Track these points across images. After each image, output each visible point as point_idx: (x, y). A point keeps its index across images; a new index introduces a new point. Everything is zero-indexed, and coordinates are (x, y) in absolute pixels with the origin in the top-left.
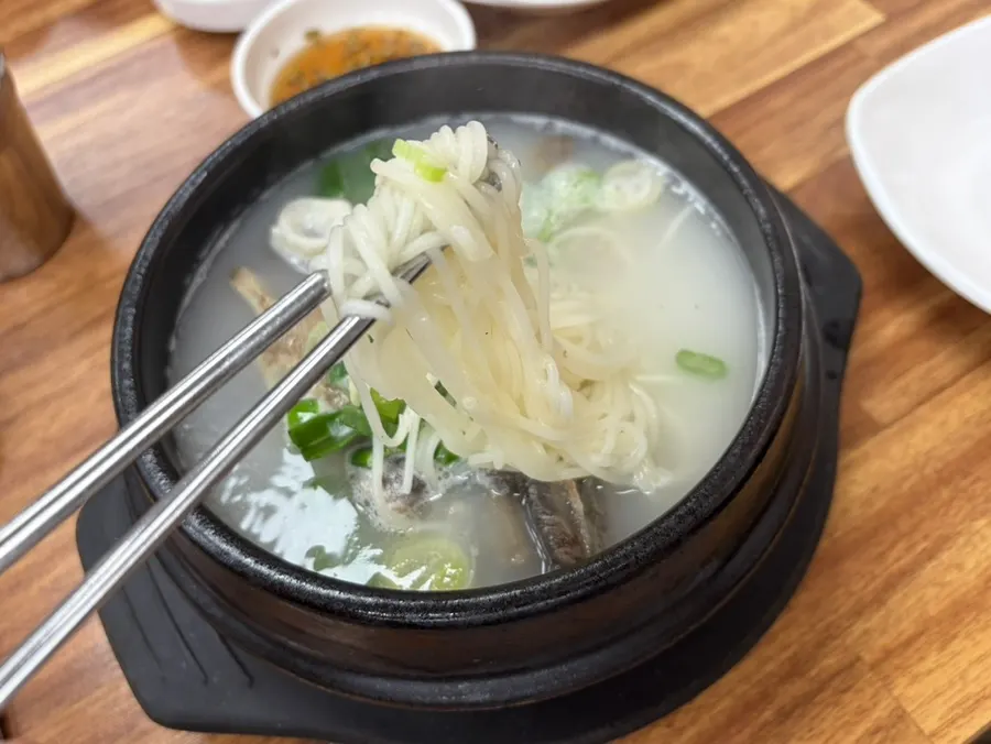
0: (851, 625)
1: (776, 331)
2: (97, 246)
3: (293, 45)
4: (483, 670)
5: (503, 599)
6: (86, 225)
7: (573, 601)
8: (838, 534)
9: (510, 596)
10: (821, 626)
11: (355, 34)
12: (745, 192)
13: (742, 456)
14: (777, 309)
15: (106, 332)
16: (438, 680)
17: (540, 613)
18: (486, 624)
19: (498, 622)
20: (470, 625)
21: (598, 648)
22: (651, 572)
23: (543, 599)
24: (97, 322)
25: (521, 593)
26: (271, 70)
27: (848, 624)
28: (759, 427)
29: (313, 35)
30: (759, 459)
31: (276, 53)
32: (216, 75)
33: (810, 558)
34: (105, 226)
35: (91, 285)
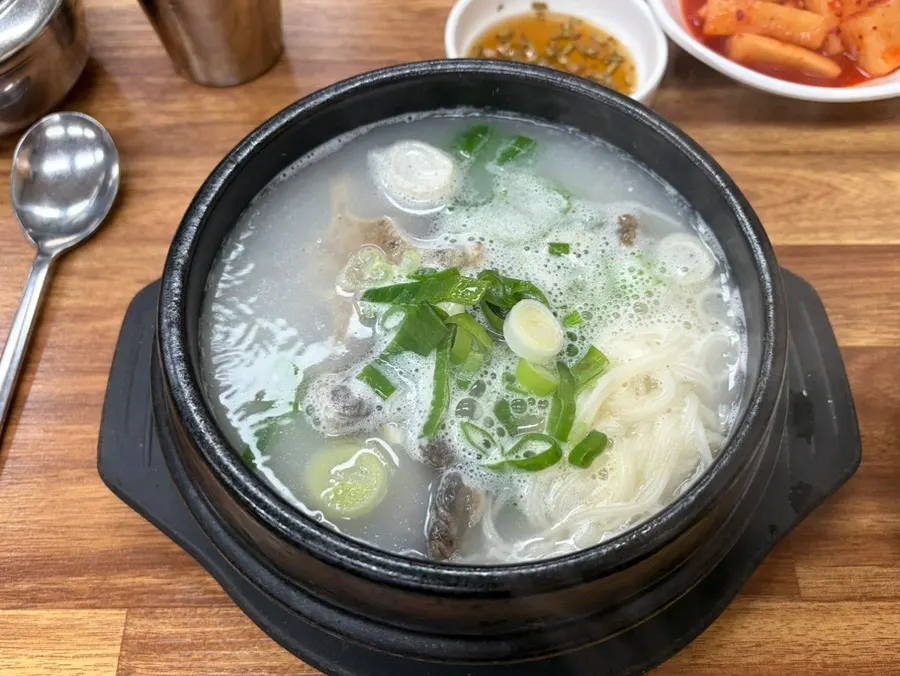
29: (540, 6)
31: (500, 7)
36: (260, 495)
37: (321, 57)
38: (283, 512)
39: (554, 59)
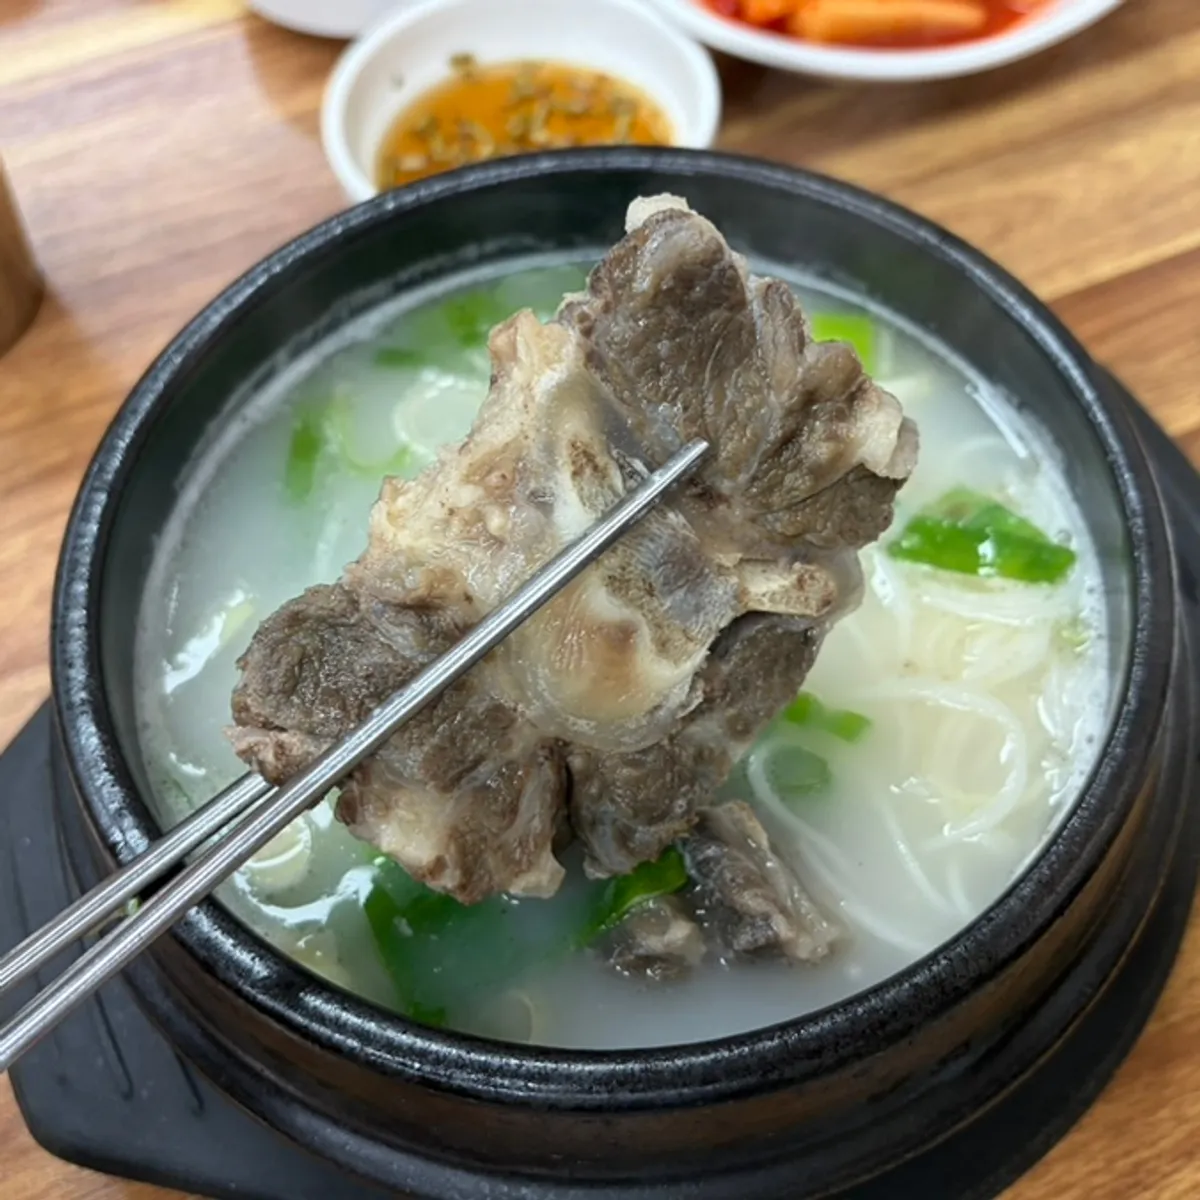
0: (1176, 1171)
1: (1123, 700)
2: (73, 352)
3: (429, 73)
4: (565, 1173)
5: (613, 1074)
6: (61, 313)
7: (721, 1097)
8: (1175, 1018)
9: (624, 1070)
10: (1123, 1164)
11: (530, 68)
12: (1111, 458)
13: (1033, 902)
14: (1131, 664)
15: (65, 493)
16: (491, 1174)
17: (668, 1106)
18: (579, 1109)
19: (598, 1109)
20: (552, 1107)
21: (755, 1166)
22: (858, 1066)
23: (675, 1086)
24: (52, 474)
25: (642, 1071)
26: (389, 108)
27: (1167, 1169)
28: (1068, 860)
29: (463, 61)
30: (1059, 911)
31: (399, 82)
32: (302, 101)
33: (1124, 1053)
34: (90, 320)
35: (51, 413)
36: (419, 1043)
37: (117, 266)
38: (473, 1056)
39: (523, 139)
